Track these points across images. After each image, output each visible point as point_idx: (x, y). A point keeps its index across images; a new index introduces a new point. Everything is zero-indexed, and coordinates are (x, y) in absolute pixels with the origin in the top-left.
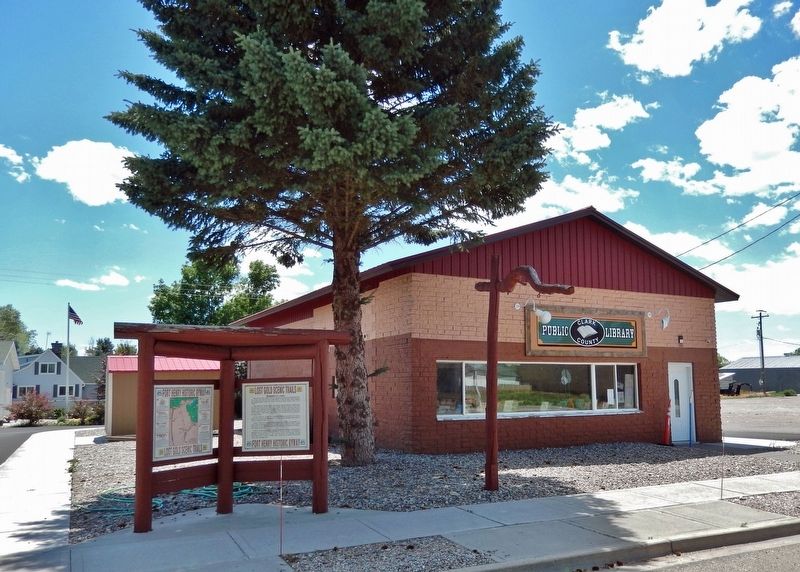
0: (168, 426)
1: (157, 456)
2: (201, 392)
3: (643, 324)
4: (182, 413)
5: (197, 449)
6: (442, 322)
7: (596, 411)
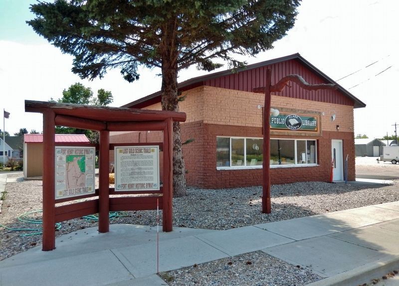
0: (65, 174)
1: (58, 196)
2: (87, 152)
3: (320, 118)
4: (75, 166)
5: (85, 190)
6: (220, 115)
7: (297, 165)
